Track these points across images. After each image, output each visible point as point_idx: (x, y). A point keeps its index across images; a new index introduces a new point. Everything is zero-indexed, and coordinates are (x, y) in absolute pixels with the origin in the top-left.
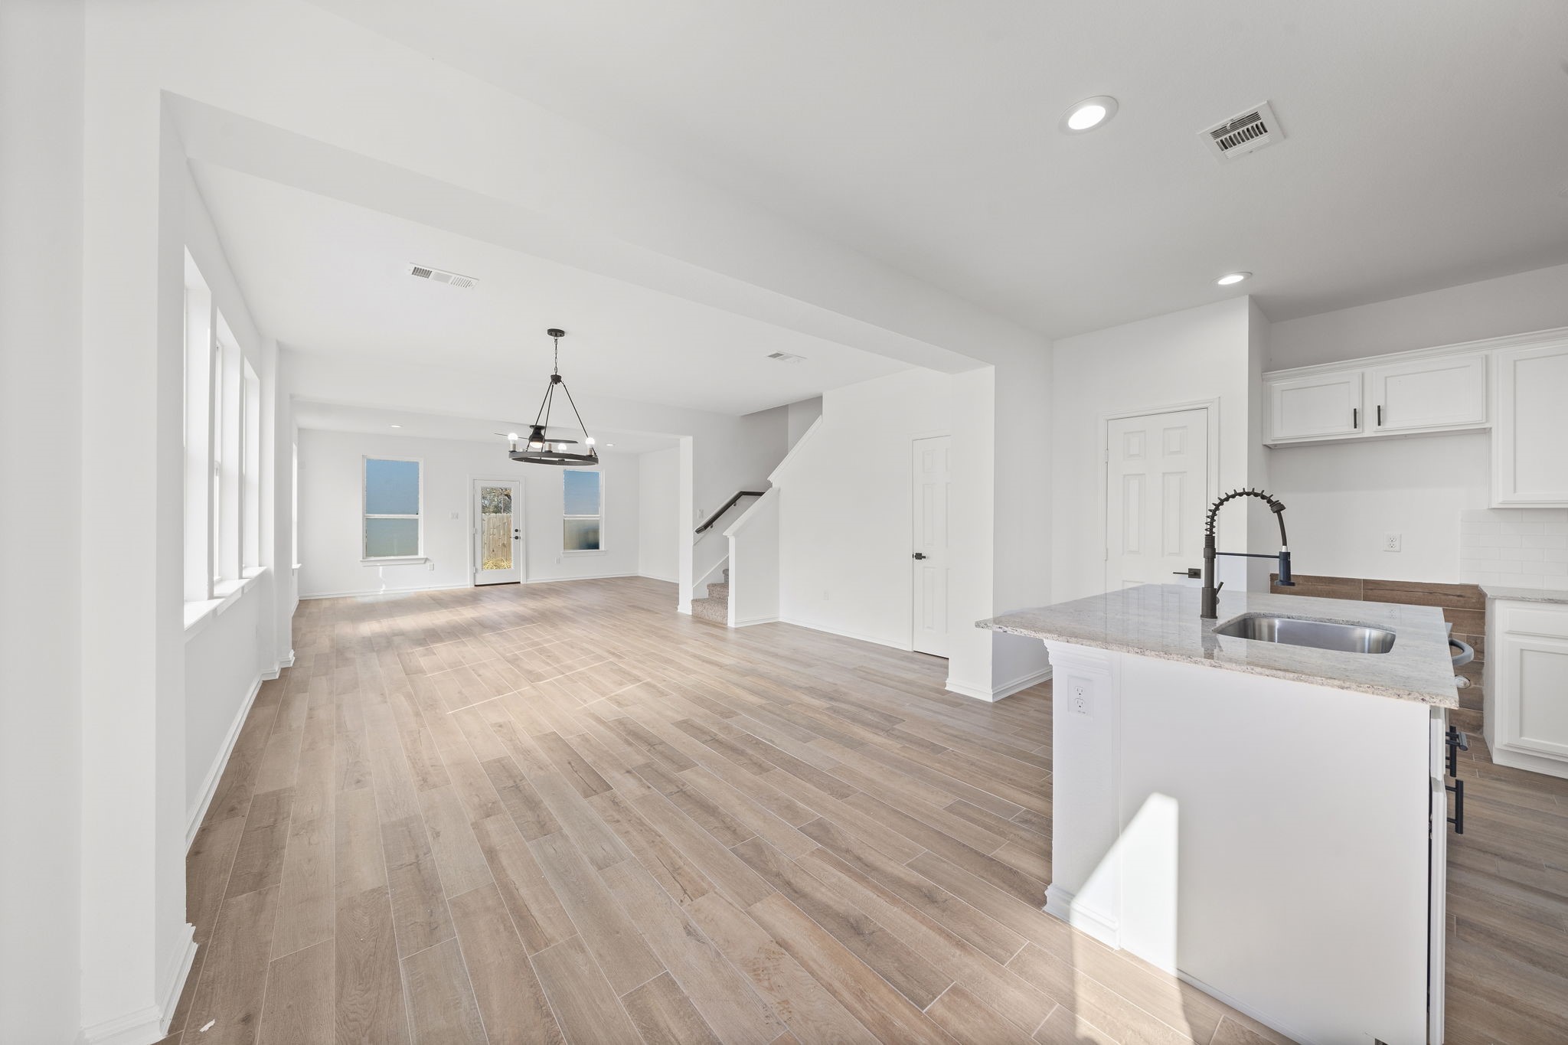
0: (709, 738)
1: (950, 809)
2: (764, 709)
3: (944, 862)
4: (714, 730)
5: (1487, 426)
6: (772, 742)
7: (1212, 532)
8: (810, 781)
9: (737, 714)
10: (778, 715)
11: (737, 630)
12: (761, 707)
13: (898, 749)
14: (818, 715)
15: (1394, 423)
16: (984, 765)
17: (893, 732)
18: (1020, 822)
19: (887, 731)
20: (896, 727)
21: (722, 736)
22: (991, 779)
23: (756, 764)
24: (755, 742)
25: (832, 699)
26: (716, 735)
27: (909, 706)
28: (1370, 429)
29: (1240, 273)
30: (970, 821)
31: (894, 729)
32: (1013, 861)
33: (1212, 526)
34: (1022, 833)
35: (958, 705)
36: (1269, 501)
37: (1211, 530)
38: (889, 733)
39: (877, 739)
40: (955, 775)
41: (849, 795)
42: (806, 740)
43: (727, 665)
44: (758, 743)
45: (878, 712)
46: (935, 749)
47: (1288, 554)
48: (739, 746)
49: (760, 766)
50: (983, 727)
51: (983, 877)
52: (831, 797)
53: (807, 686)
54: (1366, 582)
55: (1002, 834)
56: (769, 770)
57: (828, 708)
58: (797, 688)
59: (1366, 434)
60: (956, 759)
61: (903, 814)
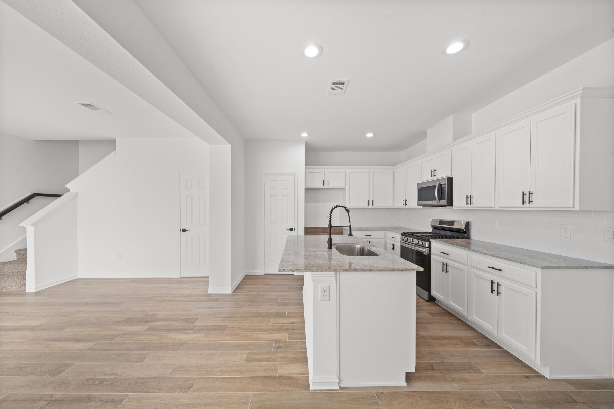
0: (46, 403)
1: (248, 360)
2: (95, 350)
3: (263, 394)
4: (48, 392)
5: (345, 188)
6: (115, 374)
7: (331, 219)
8: (160, 390)
9: (69, 366)
10: (110, 350)
11: (37, 294)
12: (90, 349)
13: (203, 338)
14: (143, 337)
15: (331, 185)
16: (246, 327)
17: (195, 329)
18: (276, 349)
19: (192, 329)
20: (195, 324)
21: (59, 394)
22: (253, 333)
23: (107, 402)
24: (98, 382)
25: (147, 322)
26: (51, 396)
27: (195, 309)
28: (326, 186)
29: (307, 133)
30: (260, 362)
31: (195, 326)
32: (287, 372)
33: (331, 217)
34: (281, 355)
35: (218, 300)
36: (346, 209)
37: (330, 219)
38: (193, 330)
39: (189, 337)
40: (238, 340)
41: (192, 385)
42: (141, 359)
43: (39, 326)
44: (101, 381)
45: (181, 319)
46: (222, 329)
47: (351, 226)
48: (83, 393)
49: (113, 401)
50: (236, 307)
51: (283, 390)
52: (181, 393)
53: (125, 319)
54: (323, 227)
55: (274, 360)
56: (122, 401)
57: (147, 329)
58: (118, 323)
59: (325, 188)
60: (234, 330)
61: (228, 378)
